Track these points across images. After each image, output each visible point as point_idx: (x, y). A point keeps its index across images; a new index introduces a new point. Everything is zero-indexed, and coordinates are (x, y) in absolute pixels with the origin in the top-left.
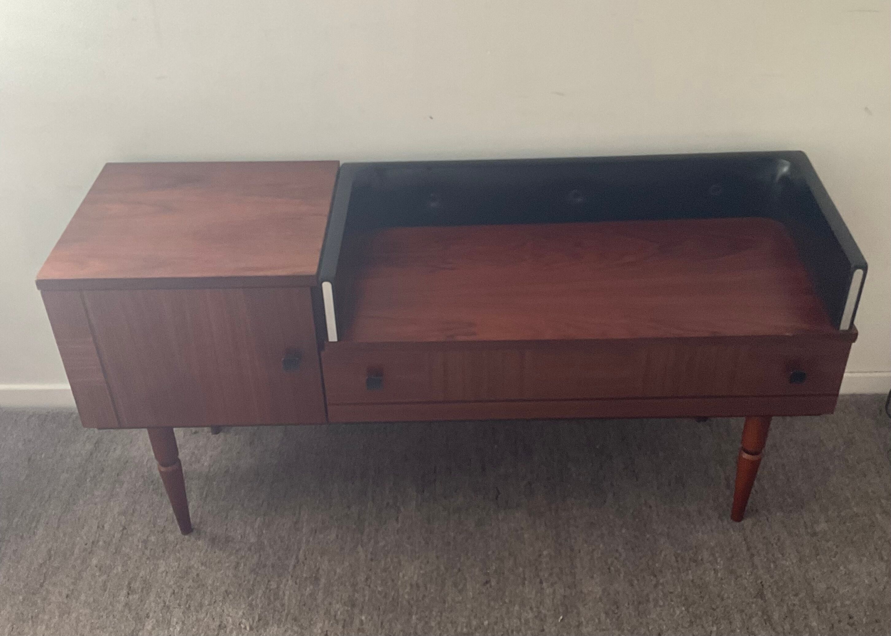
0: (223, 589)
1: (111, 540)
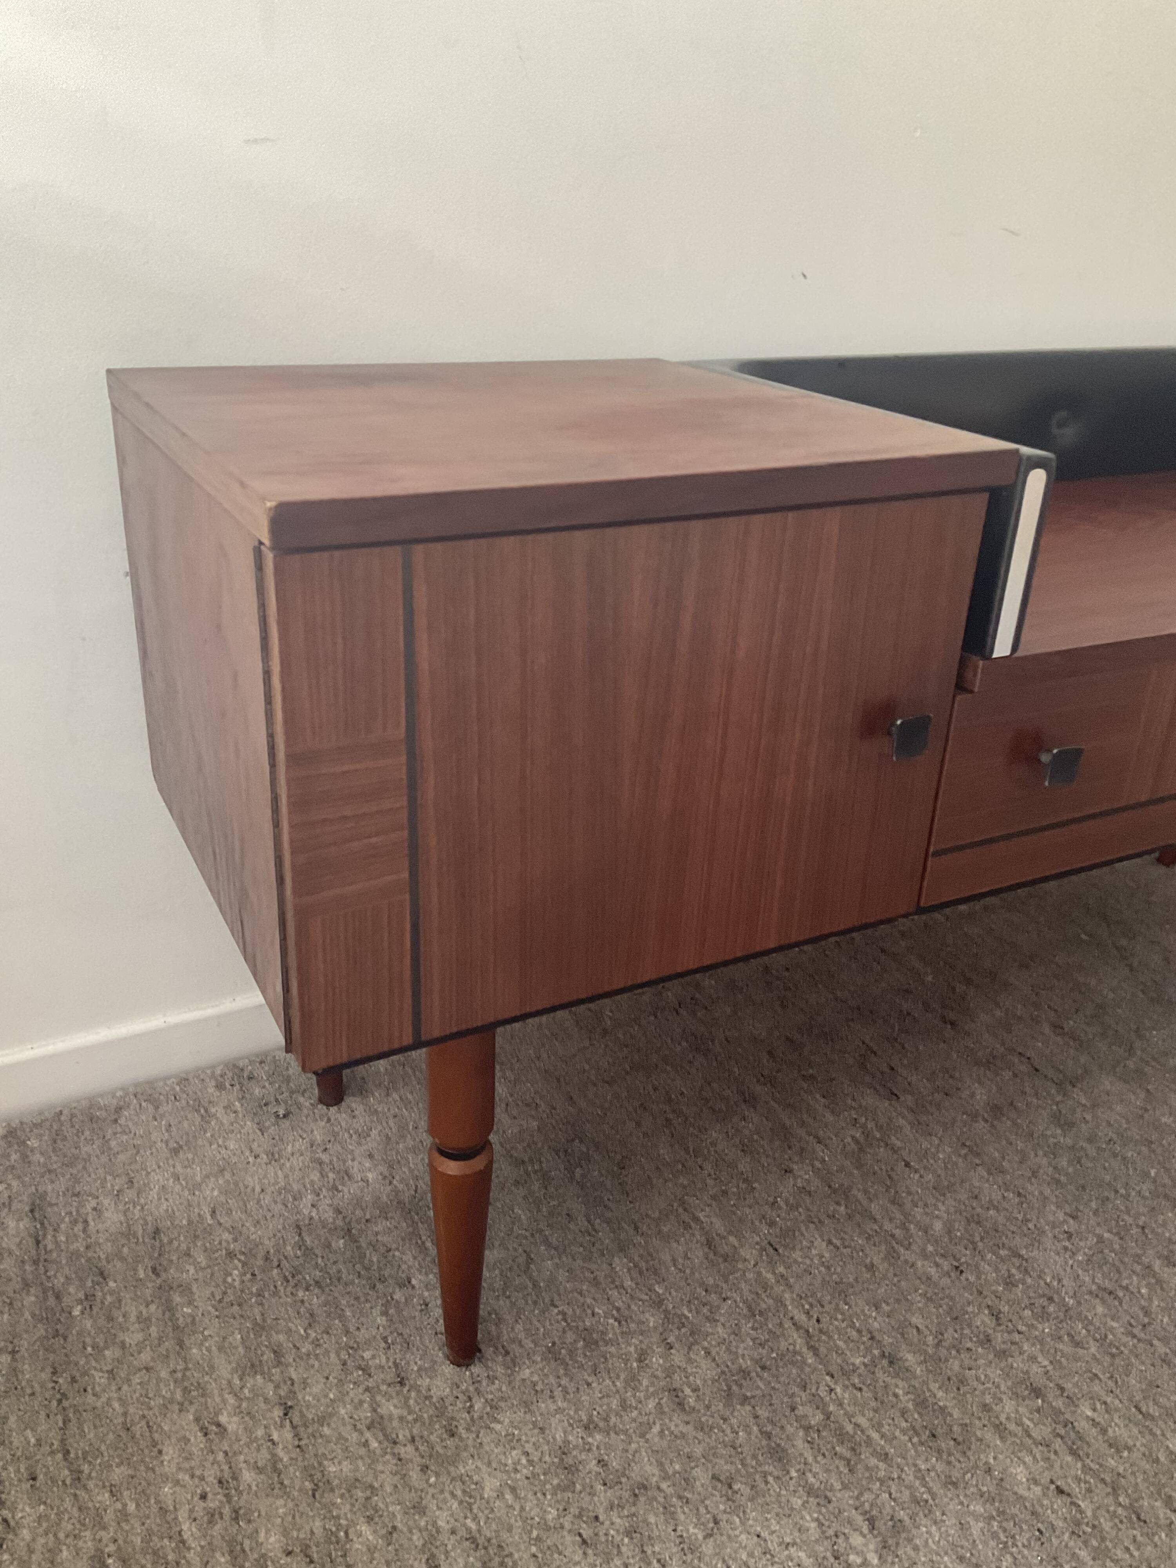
0: (701, 1476)
1: (274, 1455)
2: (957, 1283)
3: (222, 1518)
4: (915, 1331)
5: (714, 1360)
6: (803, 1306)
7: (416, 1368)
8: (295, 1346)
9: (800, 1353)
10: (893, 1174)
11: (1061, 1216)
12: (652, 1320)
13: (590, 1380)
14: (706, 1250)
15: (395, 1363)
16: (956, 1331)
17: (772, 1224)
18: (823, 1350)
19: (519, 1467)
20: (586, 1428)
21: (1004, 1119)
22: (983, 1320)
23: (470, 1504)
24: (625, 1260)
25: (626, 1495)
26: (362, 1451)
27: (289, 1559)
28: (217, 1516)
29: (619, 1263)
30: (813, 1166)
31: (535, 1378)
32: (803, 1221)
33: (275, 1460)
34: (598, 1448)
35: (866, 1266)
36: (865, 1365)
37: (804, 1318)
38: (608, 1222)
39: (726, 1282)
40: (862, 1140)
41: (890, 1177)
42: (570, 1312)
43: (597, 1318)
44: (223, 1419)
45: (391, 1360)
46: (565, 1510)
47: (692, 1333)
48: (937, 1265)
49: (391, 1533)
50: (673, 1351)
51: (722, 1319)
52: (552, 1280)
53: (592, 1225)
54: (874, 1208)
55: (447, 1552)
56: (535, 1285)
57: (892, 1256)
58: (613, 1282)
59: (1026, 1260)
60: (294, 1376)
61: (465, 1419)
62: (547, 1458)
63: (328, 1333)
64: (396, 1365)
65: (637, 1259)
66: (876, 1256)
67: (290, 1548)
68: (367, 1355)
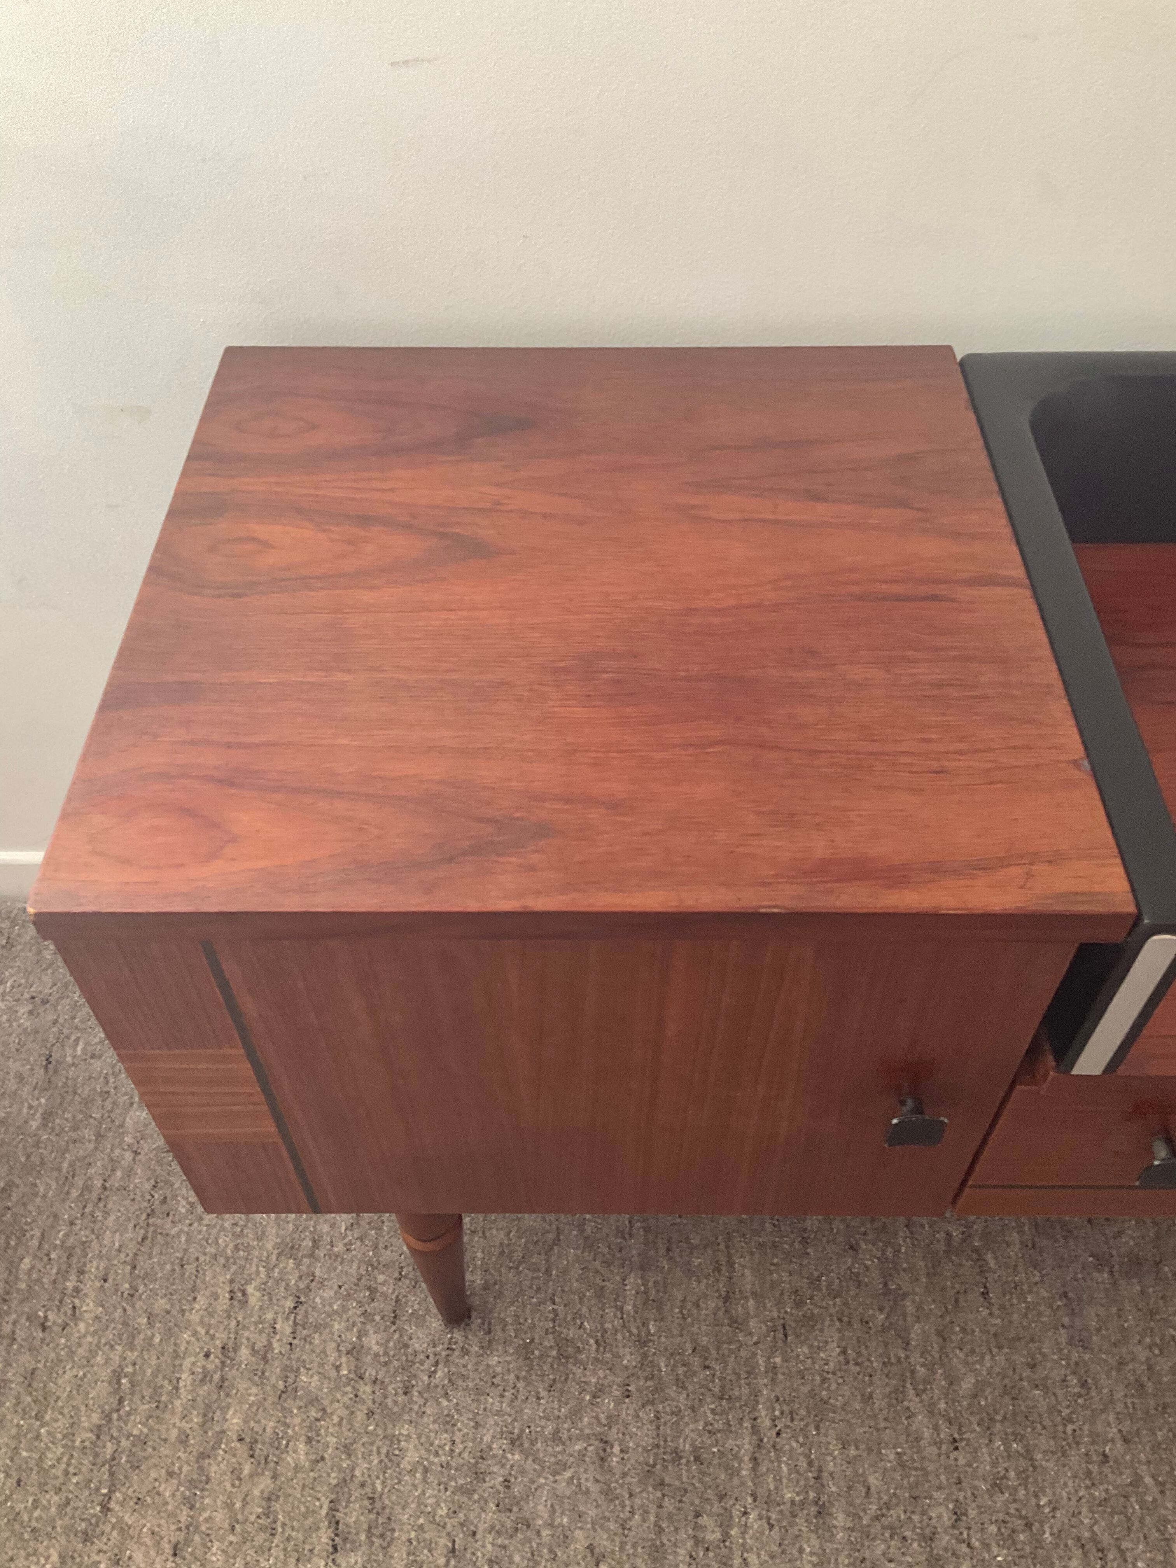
2: (943, 1457)
3: (210, 1382)
4: (864, 1491)
5: (658, 1428)
6: (774, 1409)
7: (410, 1311)
8: (332, 1242)
9: (741, 1461)
10: (962, 1299)
11: (1113, 1432)
12: (629, 1358)
13: (543, 1394)
14: (721, 1304)
15: (397, 1297)
16: (905, 1512)
17: (799, 1304)
18: (763, 1468)
19: (440, 1452)
20: (513, 1443)
21: (1135, 1281)
22: (942, 1515)
23: (386, 1467)
24: (639, 1281)
25: (509, 1524)
26: (333, 1374)
27: (238, 1445)
28: (208, 1379)
29: (633, 1281)
30: (884, 1252)
31: (499, 1370)
32: (831, 1315)
33: (269, 1347)
34: (512, 1466)
35: (863, 1395)
36: (793, 1503)
37: (768, 1423)
38: (647, 1230)
39: (718, 1349)
40: (956, 1242)
41: (957, 1301)
42: (561, 1316)
43: (582, 1331)
44: (250, 1289)
45: (396, 1293)
46: (455, 1512)
47: (656, 1390)
48: (936, 1428)
49: (318, 1461)
50: (627, 1400)
51: (690, 1388)
52: (565, 1271)
53: (631, 1227)
54: (916, 1331)
55: (348, 1502)
56: (547, 1271)
57: (897, 1396)
58: (615, 1300)
59: (1035, 1467)
60: (318, 1273)
61: (423, 1382)
62: (466, 1455)
63: (362, 1241)
64: (397, 1300)
65: (650, 1284)
66: (880, 1390)
67: (243, 1436)
68: (381, 1278)
